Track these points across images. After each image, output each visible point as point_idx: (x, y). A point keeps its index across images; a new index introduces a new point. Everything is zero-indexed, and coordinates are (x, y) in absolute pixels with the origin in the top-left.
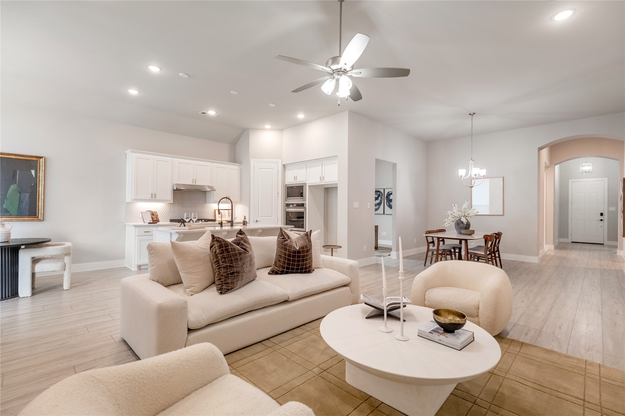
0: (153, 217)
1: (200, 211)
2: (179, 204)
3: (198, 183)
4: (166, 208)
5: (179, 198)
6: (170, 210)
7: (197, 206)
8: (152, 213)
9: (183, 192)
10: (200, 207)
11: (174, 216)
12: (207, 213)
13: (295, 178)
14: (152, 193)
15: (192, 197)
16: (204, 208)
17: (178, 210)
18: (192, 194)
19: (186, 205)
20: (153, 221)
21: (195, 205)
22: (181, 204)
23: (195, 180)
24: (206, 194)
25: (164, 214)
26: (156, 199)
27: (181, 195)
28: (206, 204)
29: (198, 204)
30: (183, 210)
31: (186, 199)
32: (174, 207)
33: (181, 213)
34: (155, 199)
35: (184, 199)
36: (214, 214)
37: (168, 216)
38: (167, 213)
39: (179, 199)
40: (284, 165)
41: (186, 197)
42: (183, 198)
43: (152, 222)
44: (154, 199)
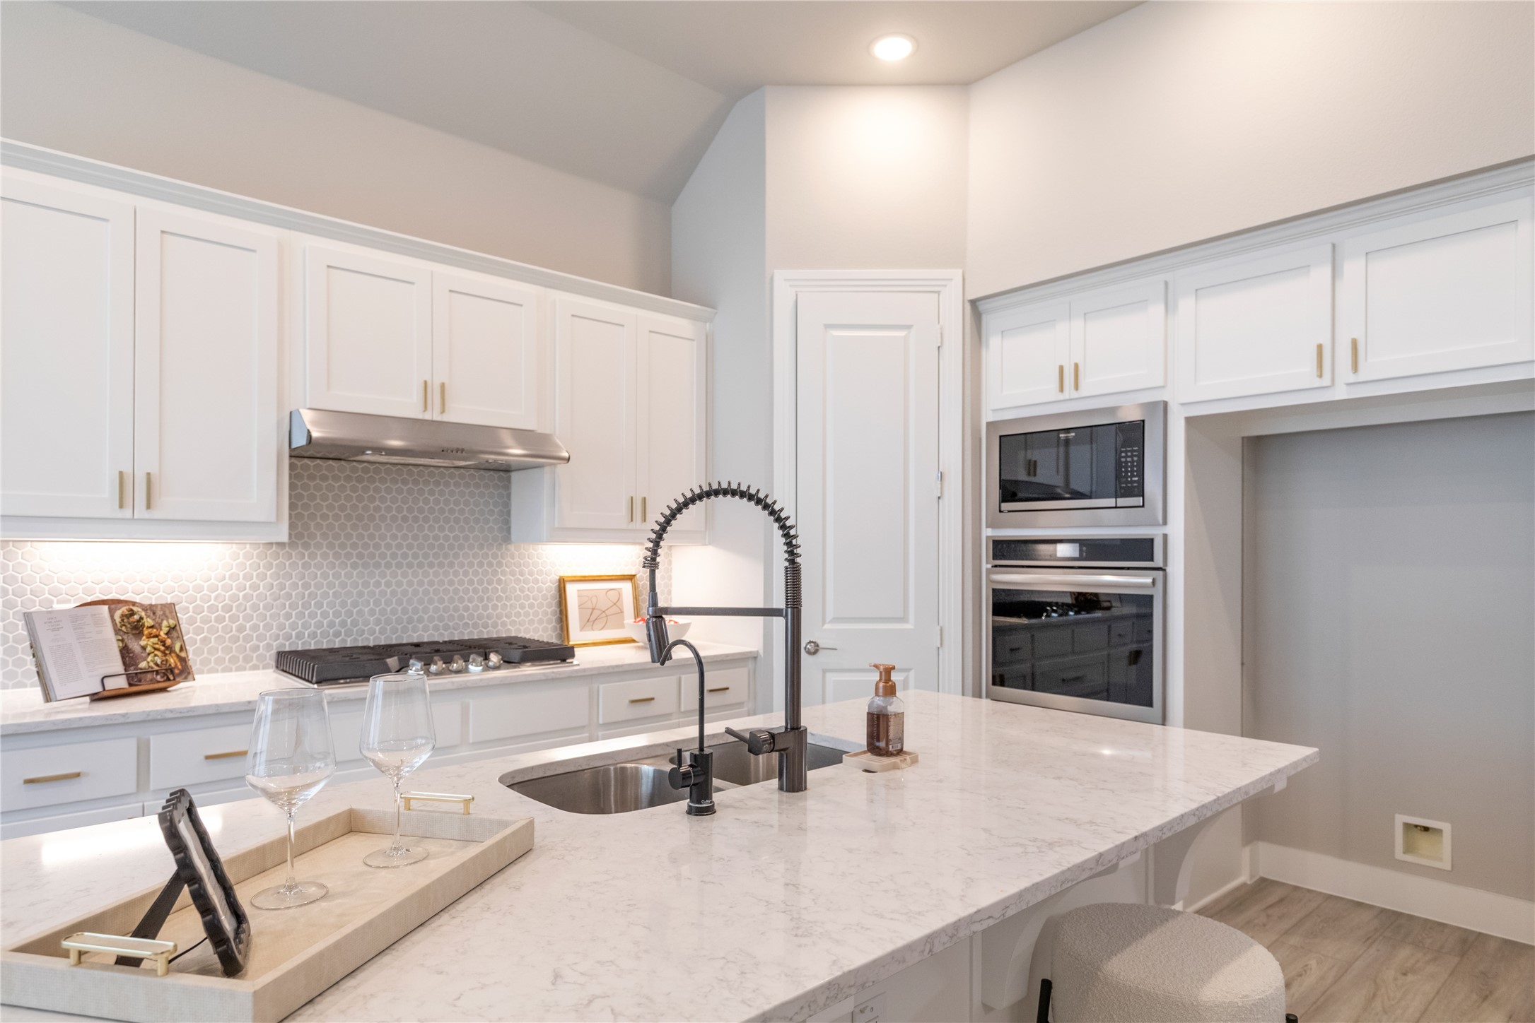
0: (135, 646)
1: (475, 591)
2: (343, 546)
3: (463, 411)
4: (248, 577)
5: (342, 508)
6: (282, 587)
7: (456, 556)
8: (132, 613)
9: (366, 470)
10: (471, 565)
11: (305, 626)
12: (517, 598)
13: (1069, 376)
14: (127, 469)
15: (426, 501)
16: (495, 573)
17: (331, 586)
18: (427, 483)
19: (383, 556)
20: (134, 678)
21: (446, 556)
22: (354, 546)
23: (443, 386)
24: (507, 487)
25: (234, 619)
26: (156, 514)
27: (354, 489)
28: (512, 547)
29: (461, 547)
30: (366, 584)
31: (383, 518)
32: (305, 566)
33: (355, 604)
34: (147, 515)
35: (372, 518)
36: (554, 608)
37: (268, 627)
38: (255, 608)
39: (336, 517)
40: (974, 303)
41: (383, 499)
42: (366, 508)
43: (121, 683)
44: (141, 511)
